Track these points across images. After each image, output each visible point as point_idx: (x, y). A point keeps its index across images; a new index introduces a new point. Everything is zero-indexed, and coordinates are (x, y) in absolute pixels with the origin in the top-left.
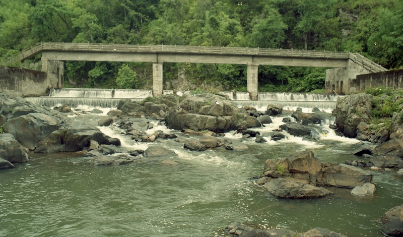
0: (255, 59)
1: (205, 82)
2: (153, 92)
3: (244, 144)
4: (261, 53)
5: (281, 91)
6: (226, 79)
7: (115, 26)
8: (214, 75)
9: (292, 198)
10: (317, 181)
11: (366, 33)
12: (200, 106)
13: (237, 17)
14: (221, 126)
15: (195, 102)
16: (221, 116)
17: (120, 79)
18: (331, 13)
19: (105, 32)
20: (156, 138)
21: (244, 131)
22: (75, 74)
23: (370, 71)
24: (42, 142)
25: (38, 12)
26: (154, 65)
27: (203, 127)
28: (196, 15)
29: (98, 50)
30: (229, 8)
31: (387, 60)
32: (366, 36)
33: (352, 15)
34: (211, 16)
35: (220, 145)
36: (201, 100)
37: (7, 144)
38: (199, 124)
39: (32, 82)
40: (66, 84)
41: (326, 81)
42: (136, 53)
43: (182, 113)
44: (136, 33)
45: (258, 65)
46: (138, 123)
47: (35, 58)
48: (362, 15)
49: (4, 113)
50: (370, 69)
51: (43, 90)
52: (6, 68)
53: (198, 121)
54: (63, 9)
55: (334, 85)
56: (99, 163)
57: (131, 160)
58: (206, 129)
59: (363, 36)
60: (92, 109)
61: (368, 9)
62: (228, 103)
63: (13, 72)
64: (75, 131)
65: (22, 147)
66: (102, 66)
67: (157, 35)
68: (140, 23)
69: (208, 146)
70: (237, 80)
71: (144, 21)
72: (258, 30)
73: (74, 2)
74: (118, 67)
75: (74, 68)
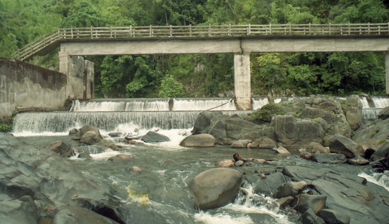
1: (273, 91)
2: (235, 101)
6: (300, 86)
8: (285, 82)
22: (110, 88)
25: (69, 21)
26: (237, 58)
42: (205, 39)
51: (61, 102)
54: (97, 16)
66: (141, 78)
73: (109, 10)
74: (160, 78)
75: (110, 82)
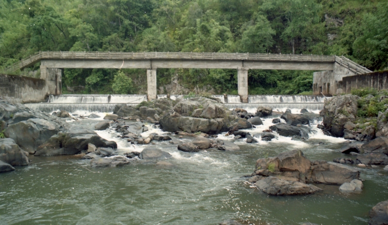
0: (245, 64)
1: (198, 86)
2: (147, 96)
3: (235, 145)
4: (251, 58)
5: (270, 94)
6: (217, 83)
7: (110, 35)
8: (205, 80)
9: (283, 195)
10: (306, 178)
11: (351, 37)
12: (192, 109)
13: (227, 24)
14: (214, 128)
15: (188, 106)
16: (214, 118)
17: (116, 85)
18: (317, 18)
19: (101, 41)
20: (151, 140)
21: (235, 132)
22: (72, 81)
23: (355, 73)
24: (42, 146)
25: (36, 23)
26: (148, 71)
27: (196, 129)
28: (187, 23)
29: (94, 58)
30: (219, 15)
31: (372, 62)
32: (351, 40)
33: (337, 20)
34: (202, 24)
35: (213, 145)
36: (194, 103)
37: (9, 148)
38: (192, 127)
39: (31, 89)
40: (64, 90)
41: (314, 83)
42: (130, 60)
43: (175, 116)
44: (130, 41)
45: (248, 69)
46: (134, 126)
47: (34, 66)
48: (347, 20)
49: (5, 118)
50: (355, 71)
51: (42, 96)
52: (6, 76)
53: (191, 124)
54: (60, 20)
55: (321, 87)
56: (96, 165)
57: (127, 162)
58: (199, 131)
59: (348, 39)
60: (89, 113)
61: (352, 14)
62: (220, 106)
63: (13, 79)
64: (73, 135)
65: (22, 151)
66: (98, 73)
67: (150, 42)
68: (134, 32)
69: (201, 147)
70: (228, 84)
71: (138, 29)
72: (247, 36)
73: (71, 12)
74: (114, 73)
75: (72, 75)
